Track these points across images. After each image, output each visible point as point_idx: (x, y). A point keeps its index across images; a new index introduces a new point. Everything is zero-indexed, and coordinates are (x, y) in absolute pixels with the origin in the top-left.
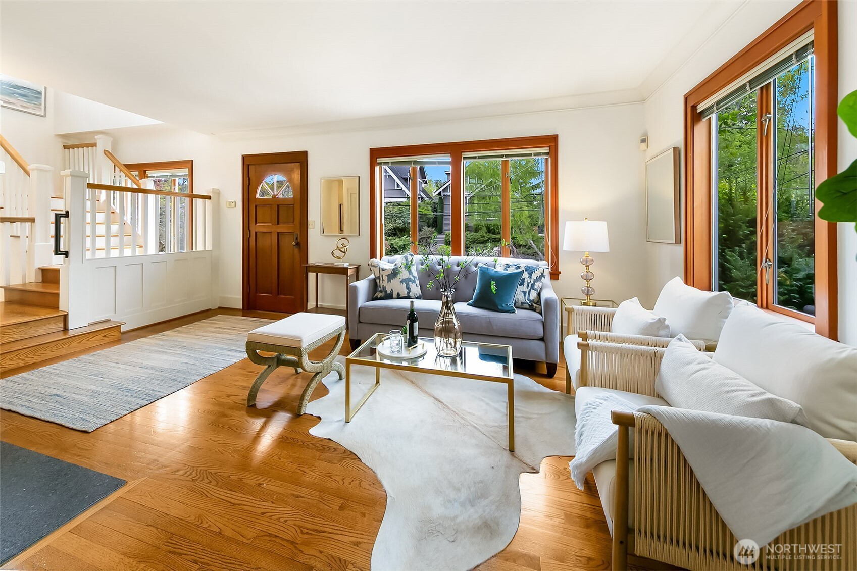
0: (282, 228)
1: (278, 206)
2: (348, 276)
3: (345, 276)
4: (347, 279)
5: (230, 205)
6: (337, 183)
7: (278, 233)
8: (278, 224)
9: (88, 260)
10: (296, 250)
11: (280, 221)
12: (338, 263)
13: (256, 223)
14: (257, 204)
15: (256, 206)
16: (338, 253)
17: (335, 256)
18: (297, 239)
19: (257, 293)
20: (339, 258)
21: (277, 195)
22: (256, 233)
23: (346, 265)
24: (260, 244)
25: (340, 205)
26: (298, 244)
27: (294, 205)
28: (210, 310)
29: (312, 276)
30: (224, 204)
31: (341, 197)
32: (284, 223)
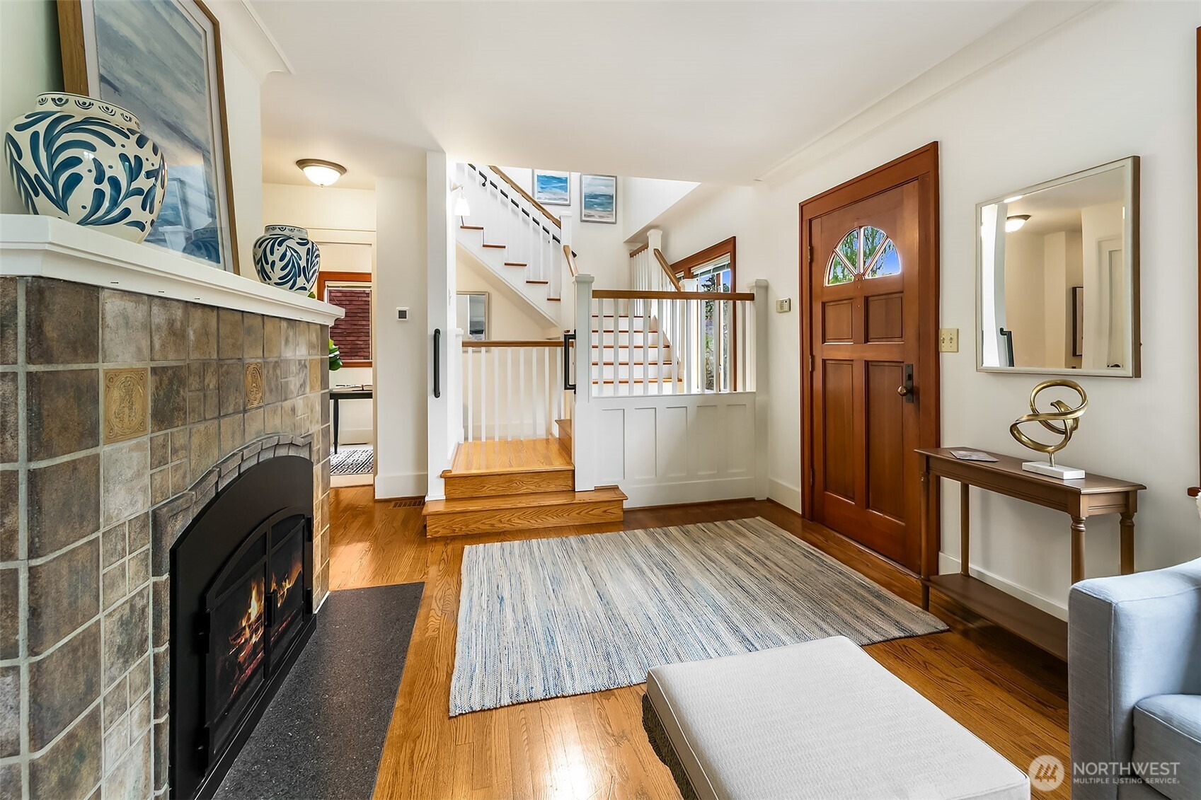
0: (877, 350)
1: (867, 299)
2: (1077, 520)
3: (1067, 518)
4: (1076, 534)
5: (782, 307)
6: (1062, 237)
7: (867, 363)
8: (867, 340)
9: (595, 398)
10: (909, 408)
11: (871, 335)
12: (1038, 466)
13: (824, 341)
14: (825, 299)
15: (824, 304)
16: (1034, 431)
17: (1024, 439)
18: (910, 377)
19: (826, 489)
20: (1039, 447)
21: (864, 274)
22: (824, 361)
23: (1071, 476)
24: (830, 386)
25: (1074, 289)
26: (912, 392)
27: (902, 292)
28: (752, 500)
29: (951, 488)
30: (773, 307)
31: (1074, 268)
32: (879, 339)
